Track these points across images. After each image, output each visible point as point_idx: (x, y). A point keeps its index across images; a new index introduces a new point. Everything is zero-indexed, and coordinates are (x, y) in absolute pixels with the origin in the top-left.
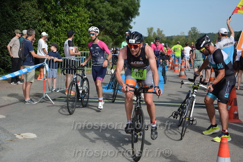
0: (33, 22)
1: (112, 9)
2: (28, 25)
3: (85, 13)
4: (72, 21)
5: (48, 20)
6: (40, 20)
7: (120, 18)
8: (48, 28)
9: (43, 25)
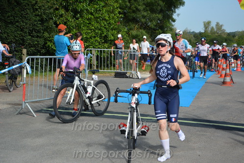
0: (47, 12)
2: (41, 15)
4: (97, 11)
5: (67, 10)
6: (57, 9)
7: (159, 8)
8: (67, 19)
9: (60, 15)
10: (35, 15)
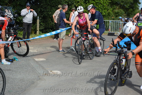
2: (68, 2)
8: (81, 4)
9: (77, 2)
10: (65, 2)
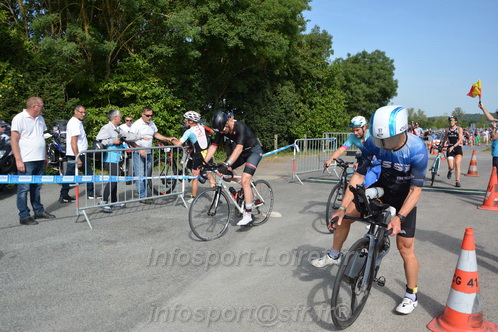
1: (368, 91)
3: (340, 95)
